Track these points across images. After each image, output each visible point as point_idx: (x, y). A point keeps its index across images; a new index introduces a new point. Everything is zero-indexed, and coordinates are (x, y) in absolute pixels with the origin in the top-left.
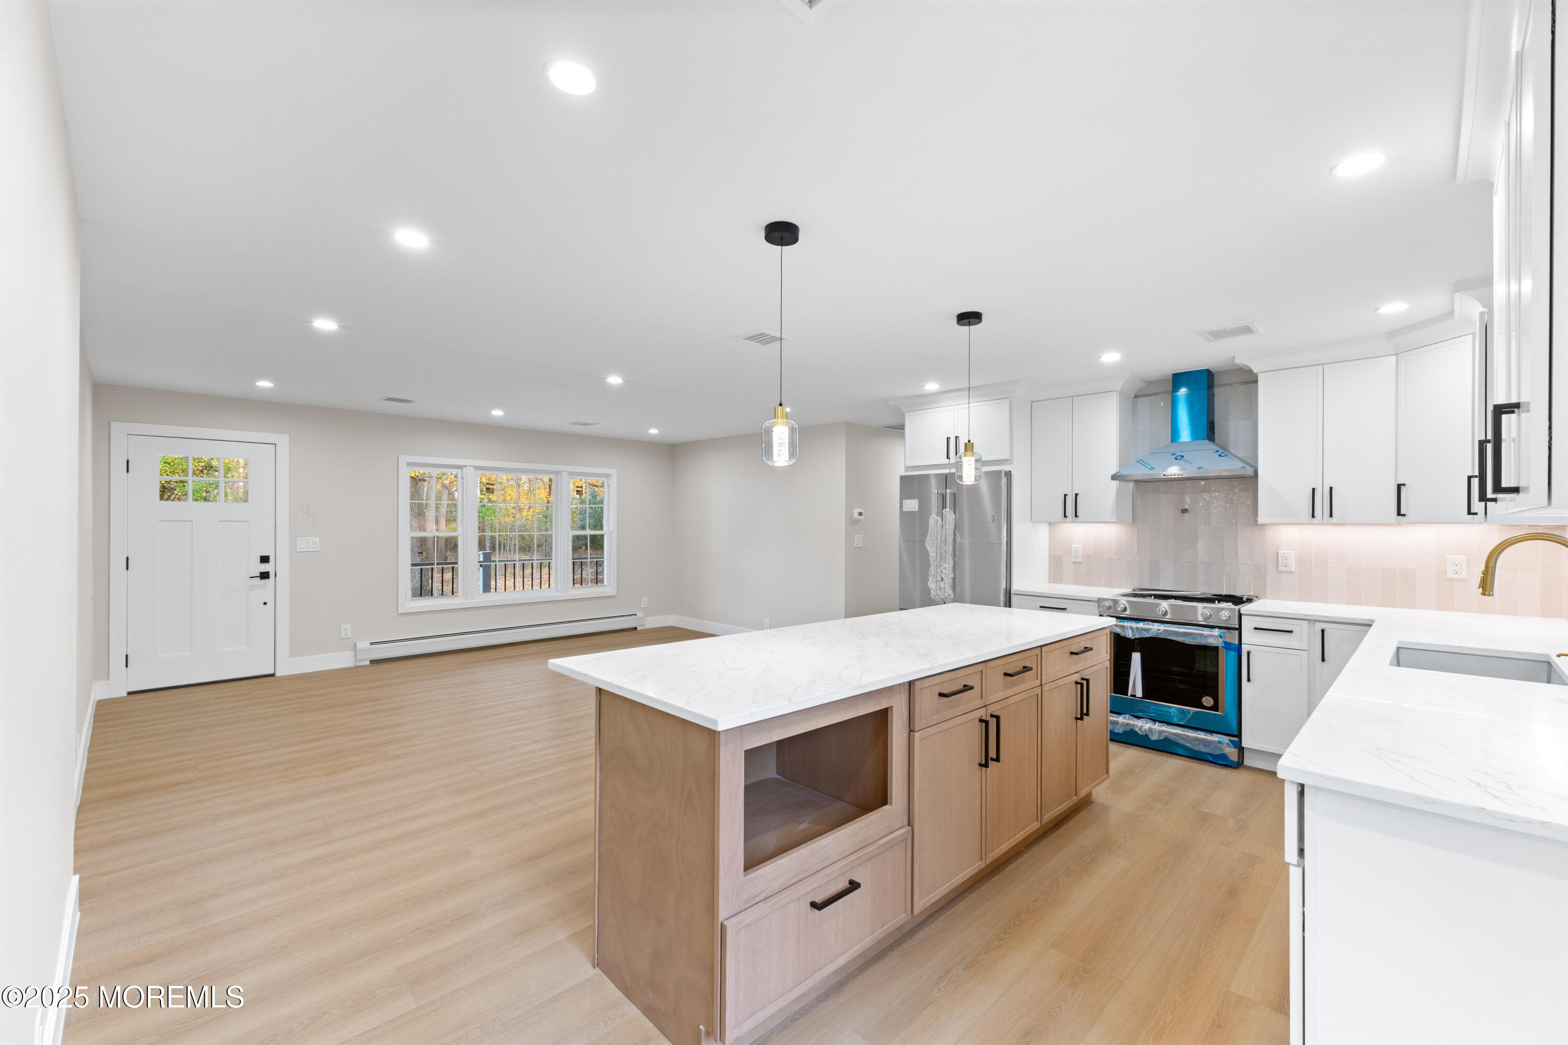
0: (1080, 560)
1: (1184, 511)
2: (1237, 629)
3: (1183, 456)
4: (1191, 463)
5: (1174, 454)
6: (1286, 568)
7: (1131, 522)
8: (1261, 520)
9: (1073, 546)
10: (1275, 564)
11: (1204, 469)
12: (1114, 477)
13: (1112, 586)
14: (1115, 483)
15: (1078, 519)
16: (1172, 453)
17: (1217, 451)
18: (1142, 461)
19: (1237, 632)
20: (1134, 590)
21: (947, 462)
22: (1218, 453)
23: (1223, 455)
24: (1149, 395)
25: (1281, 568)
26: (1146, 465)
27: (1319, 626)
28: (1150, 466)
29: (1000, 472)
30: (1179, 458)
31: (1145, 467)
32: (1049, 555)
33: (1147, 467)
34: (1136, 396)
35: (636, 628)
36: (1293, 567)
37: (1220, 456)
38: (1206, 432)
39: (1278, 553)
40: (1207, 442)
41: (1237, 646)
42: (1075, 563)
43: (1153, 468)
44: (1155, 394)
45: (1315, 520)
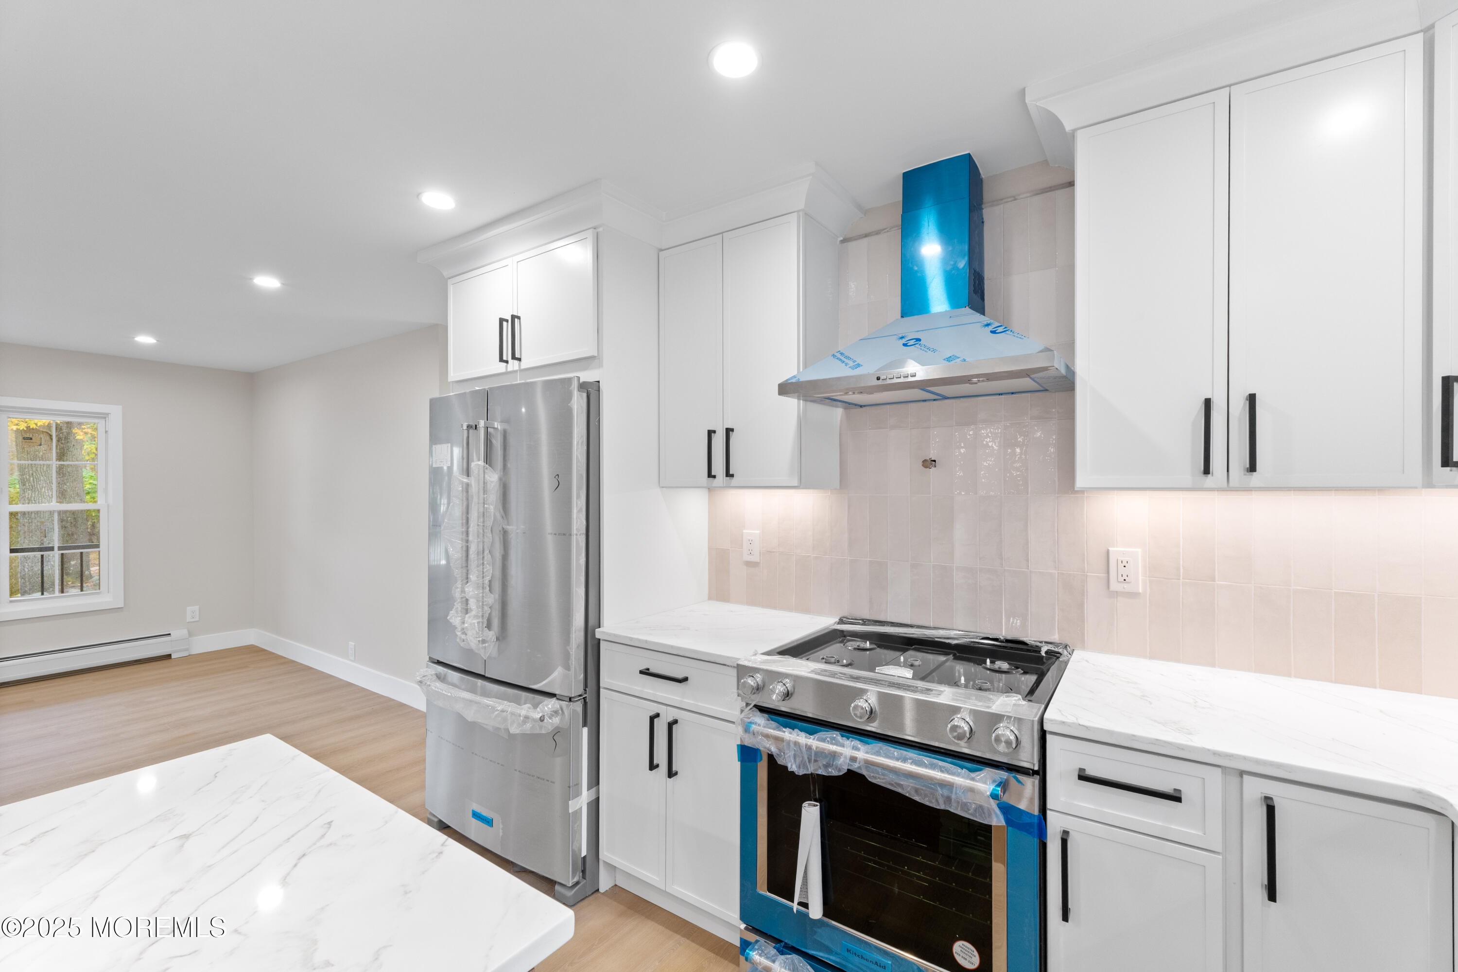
0: (755, 558)
1: (930, 463)
2: (1035, 773)
3: (919, 340)
4: (934, 351)
5: (902, 338)
6: (1126, 585)
7: (838, 487)
8: (1081, 482)
9: (744, 531)
10: (1104, 575)
11: (958, 360)
12: (785, 389)
13: (806, 610)
14: (792, 404)
15: (734, 481)
16: (901, 336)
17: (988, 325)
18: (842, 354)
19: (1036, 780)
20: (841, 621)
21: (504, 370)
22: (991, 328)
23: (1000, 329)
24: (866, 236)
25: (1115, 586)
26: (846, 361)
27: (1255, 789)
28: (854, 361)
29: (570, 380)
30: (912, 342)
31: (844, 364)
32: (710, 549)
33: (847, 364)
34: (845, 241)
35: (169, 656)
36: (1140, 583)
37: (993, 332)
38: (967, 291)
39: (1108, 551)
40: (968, 310)
41: (1036, 821)
42: (749, 564)
43: (859, 365)
44: (878, 233)
45: (1209, 480)
